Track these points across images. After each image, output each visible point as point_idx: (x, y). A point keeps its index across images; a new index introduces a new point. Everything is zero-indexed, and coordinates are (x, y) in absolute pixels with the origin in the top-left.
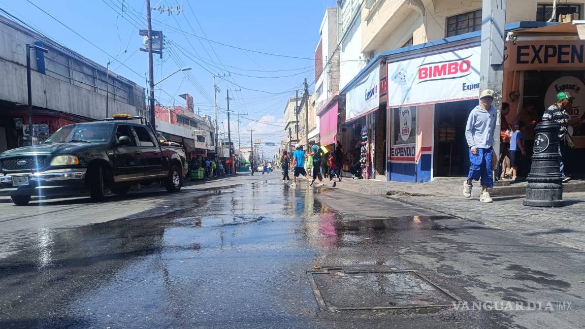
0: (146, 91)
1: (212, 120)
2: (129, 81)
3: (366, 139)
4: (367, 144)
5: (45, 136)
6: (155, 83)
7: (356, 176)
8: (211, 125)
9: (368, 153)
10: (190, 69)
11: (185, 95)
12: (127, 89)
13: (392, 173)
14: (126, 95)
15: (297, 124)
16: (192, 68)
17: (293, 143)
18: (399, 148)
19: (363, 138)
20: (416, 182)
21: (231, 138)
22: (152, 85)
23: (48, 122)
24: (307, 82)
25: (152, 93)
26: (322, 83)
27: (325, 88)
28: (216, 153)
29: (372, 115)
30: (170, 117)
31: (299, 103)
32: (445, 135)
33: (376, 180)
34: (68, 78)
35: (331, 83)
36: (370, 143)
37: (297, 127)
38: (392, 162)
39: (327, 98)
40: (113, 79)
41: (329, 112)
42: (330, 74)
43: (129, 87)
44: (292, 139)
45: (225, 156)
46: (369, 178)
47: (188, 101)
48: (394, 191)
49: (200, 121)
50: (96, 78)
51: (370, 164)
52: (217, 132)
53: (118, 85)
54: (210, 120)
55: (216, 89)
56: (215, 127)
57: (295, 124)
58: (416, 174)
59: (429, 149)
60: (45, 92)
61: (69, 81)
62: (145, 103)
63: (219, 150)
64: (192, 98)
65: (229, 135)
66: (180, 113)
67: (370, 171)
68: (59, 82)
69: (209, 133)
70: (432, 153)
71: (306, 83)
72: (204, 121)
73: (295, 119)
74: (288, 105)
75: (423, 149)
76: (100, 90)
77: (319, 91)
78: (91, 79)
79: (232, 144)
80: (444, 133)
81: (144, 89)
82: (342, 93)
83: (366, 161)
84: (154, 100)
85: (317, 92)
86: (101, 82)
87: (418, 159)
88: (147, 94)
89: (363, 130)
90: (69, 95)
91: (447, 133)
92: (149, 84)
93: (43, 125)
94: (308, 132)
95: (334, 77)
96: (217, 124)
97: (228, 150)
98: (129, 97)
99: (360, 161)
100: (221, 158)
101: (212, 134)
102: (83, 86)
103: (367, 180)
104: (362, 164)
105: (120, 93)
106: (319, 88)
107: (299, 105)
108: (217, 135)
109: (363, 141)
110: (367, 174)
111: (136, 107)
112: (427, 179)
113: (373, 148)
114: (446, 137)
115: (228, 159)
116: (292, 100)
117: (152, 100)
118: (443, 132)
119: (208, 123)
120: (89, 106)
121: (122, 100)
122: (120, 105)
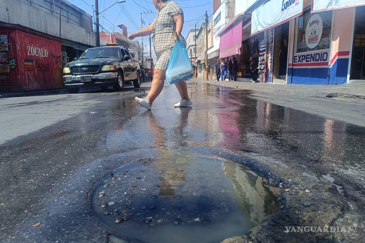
0: (93, 18)
1: (140, 44)
2: (80, 9)
3: (264, 51)
4: (265, 55)
5: (4, 45)
6: (99, 12)
7: (254, 80)
8: (139, 46)
9: (265, 61)
10: (125, 1)
11: (122, 25)
12: (78, 15)
13: (293, 77)
14: (77, 20)
15: (195, 47)
16: (126, 1)
17: (193, 60)
18: (304, 56)
19: (261, 49)
20: (328, 84)
21: (152, 56)
22: (97, 14)
23: (7, 33)
24: (207, 13)
25: (98, 20)
26: (220, 13)
27: (223, 16)
28: (142, 66)
29: (270, 31)
30: (111, 40)
31: (197, 33)
32: (359, 41)
33: (273, 83)
34: (29, 1)
35: (228, 12)
36: (267, 53)
37: (195, 49)
38: (294, 67)
39: (225, 23)
40: (68, 6)
41: (231, 30)
42: (228, 4)
43: (79, 13)
44: (192, 57)
45: (148, 68)
46: (266, 82)
47: (123, 30)
48: (337, 94)
49: (131, 44)
50: (53, 4)
51: (267, 70)
52: (143, 51)
53: (71, 11)
54: (138, 43)
55: (142, 22)
56: (141, 48)
57: (194, 47)
58: (329, 77)
59: (347, 53)
60: (7, 10)
61: (30, 4)
62: (92, 27)
63: (144, 64)
64: (126, 27)
65: (151, 53)
66: (118, 37)
67: (267, 76)
68: (20, 3)
69: (137, 52)
70: (350, 57)
71: (206, 15)
72: (134, 44)
73: (194, 43)
74: (189, 34)
75: (340, 54)
76: (56, 14)
77: (217, 20)
78: (49, 4)
79: (152, 60)
80: (359, 39)
81: (92, 17)
82: (246, 12)
83: (264, 68)
84: (99, 24)
85: (214, 21)
86: (57, 7)
87: (331, 63)
88: (94, 20)
89: (261, 43)
90: (29, 14)
91: (361, 39)
92: (95, 13)
93: (3, 36)
94: (207, 50)
95: (231, 7)
96: (143, 46)
97: (150, 64)
98: (80, 21)
99: (258, 68)
100: (145, 69)
101: (139, 52)
102: (41, 8)
103: (264, 83)
104: (259, 71)
105: (74, 18)
106: (217, 18)
107: (197, 34)
108: (143, 53)
109: (261, 52)
110: (264, 79)
111: (86, 29)
112: (342, 81)
113: (270, 58)
114: (360, 42)
115: (150, 70)
116: (192, 31)
117: (98, 25)
118: (358, 37)
119: (137, 45)
120: (46, 24)
121: (75, 23)
122: (73, 26)
